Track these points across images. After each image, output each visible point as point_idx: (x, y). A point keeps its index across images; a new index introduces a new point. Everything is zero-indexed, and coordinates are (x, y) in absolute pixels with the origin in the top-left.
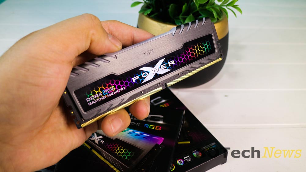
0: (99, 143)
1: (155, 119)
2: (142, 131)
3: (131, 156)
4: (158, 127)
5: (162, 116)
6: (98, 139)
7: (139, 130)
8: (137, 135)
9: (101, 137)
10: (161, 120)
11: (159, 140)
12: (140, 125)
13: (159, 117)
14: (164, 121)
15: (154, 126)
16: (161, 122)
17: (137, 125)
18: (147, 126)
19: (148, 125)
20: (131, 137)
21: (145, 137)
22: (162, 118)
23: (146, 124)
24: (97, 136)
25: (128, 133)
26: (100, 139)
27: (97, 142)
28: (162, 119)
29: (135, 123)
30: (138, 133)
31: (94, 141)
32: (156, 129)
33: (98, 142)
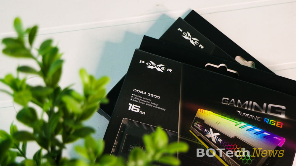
0: (216, 142)
1: (277, 110)
2: (262, 129)
3: (252, 160)
4: (280, 123)
5: (284, 107)
6: (215, 137)
7: (259, 127)
8: (256, 133)
9: (218, 134)
10: (283, 113)
11: (280, 141)
12: (259, 119)
13: (280, 109)
14: (286, 115)
15: (275, 121)
16: (283, 116)
17: (256, 119)
18: (267, 121)
19: (268, 120)
20: (250, 135)
21: (266, 137)
22: (284, 110)
23: (265, 119)
24: (214, 133)
25: (247, 130)
26: (217, 136)
27: (214, 140)
28: (285, 112)
29: (253, 116)
30: (258, 130)
31: (210, 139)
32: (277, 126)
33: (216, 140)
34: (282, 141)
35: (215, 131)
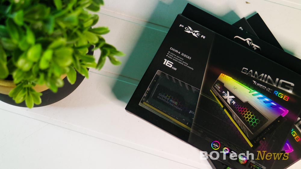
0: (231, 103)
1: (286, 86)
2: (271, 99)
3: (257, 124)
4: (287, 96)
5: (293, 84)
6: (230, 99)
7: (268, 97)
8: (265, 102)
9: (233, 97)
10: (291, 89)
11: (284, 112)
12: (270, 91)
13: (290, 85)
14: (293, 91)
15: (283, 95)
16: (290, 92)
17: (267, 90)
18: (276, 94)
19: (278, 93)
20: (260, 102)
21: (272, 106)
22: (292, 86)
23: (275, 91)
24: (230, 95)
25: (258, 98)
26: (232, 99)
27: (229, 101)
28: (293, 88)
29: (265, 87)
30: (267, 100)
31: (226, 100)
32: (284, 99)
33: (230, 102)
34: (285, 112)
35: (231, 94)
